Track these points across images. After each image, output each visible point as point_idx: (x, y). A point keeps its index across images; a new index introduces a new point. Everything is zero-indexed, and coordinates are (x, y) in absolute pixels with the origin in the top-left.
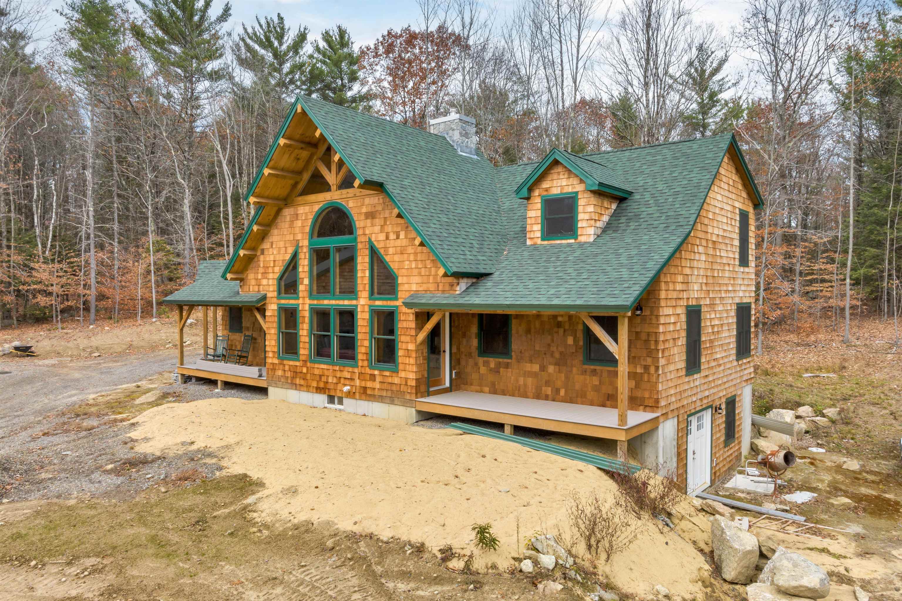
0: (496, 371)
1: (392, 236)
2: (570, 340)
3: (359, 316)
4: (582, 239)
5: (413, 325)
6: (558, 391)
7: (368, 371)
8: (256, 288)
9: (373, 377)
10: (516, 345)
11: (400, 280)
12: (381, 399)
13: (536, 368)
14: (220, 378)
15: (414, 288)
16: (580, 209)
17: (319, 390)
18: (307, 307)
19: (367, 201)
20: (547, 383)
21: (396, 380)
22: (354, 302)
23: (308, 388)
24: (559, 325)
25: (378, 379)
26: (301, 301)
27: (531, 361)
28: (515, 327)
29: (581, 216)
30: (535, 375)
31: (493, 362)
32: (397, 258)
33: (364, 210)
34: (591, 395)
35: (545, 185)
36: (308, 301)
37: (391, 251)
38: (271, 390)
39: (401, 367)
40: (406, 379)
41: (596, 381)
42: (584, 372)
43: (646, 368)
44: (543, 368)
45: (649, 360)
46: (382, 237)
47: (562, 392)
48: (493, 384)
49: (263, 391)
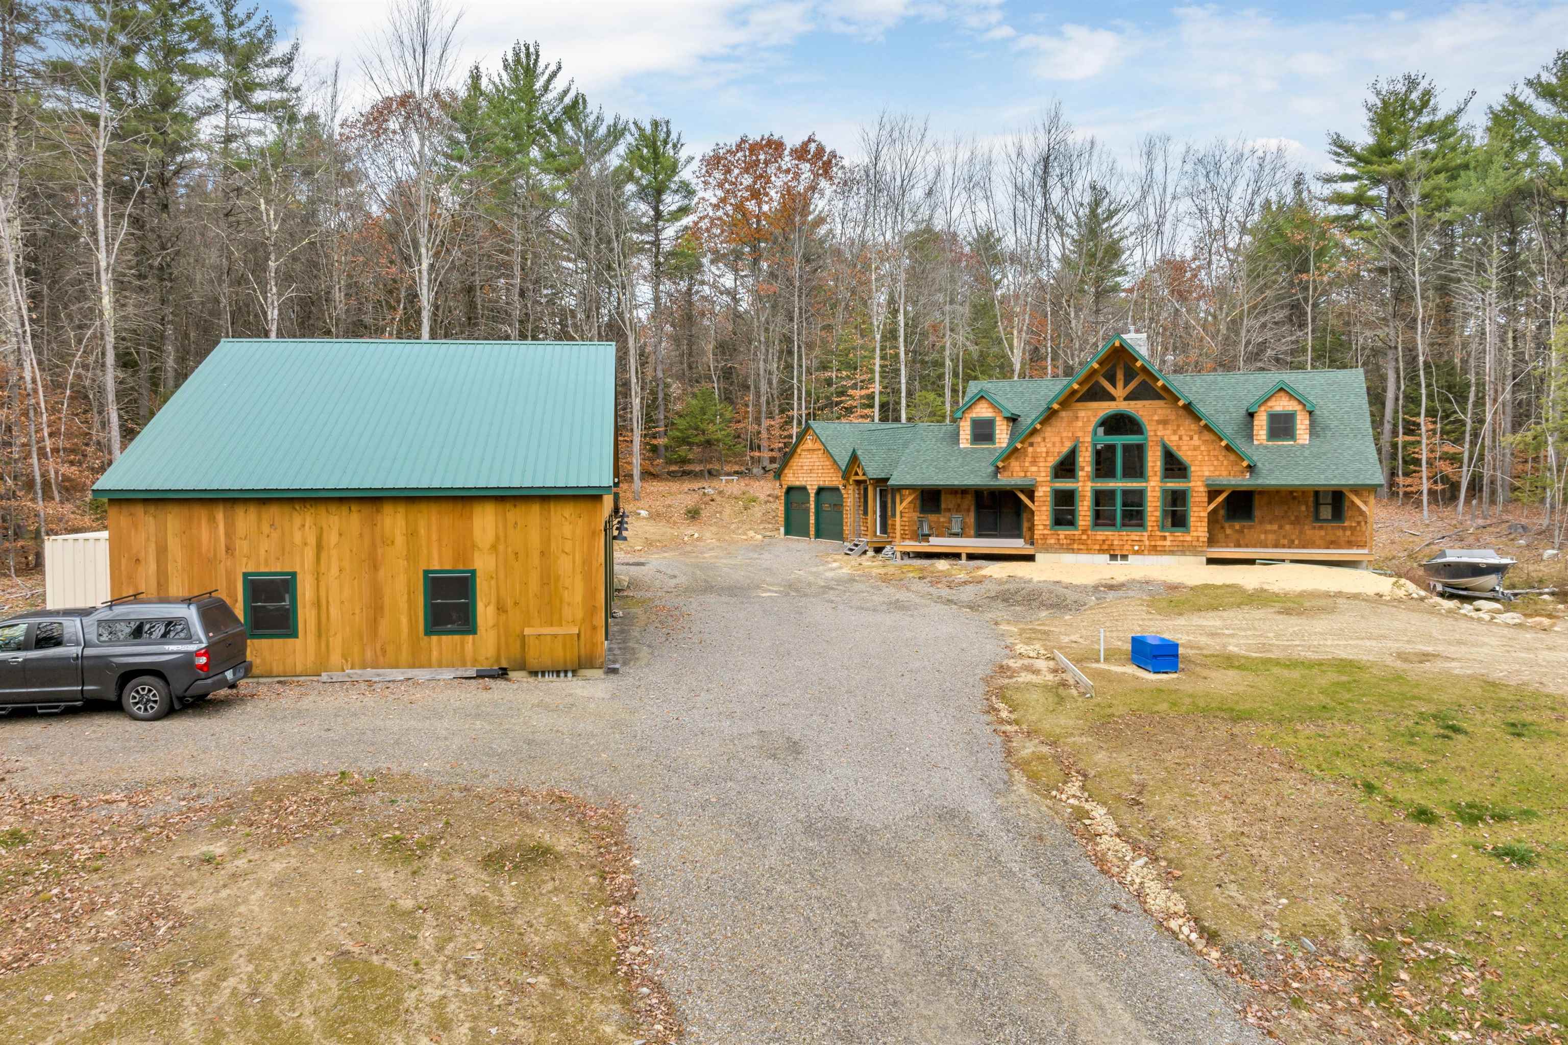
0: (1241, 531)
1: (1185, 438)
2: (1303, 508)
3: (1149, 494)
4: (1300, 442)
5: (1206, 499)
6: (1293, 541)
7: (1158, 533)
8: (1022, 474)
9: (1164, 538)
10: (1257, 513)
11: (1193, 469)
12: (1172, 553)
13: (1275, 527)
14: (964, 552)
15: (1207, 474)
16: (1298, 422)
17: (1101, 551)
18: (1089, 489)
19: (1160, 412)
20: (1284, 537)
21: (1189, 538)
22: (1144, 484)
23: (1089, 551)
24: (1294, 498)
25: (1169, 538)
26: (1080, 484)
27: (1270, 523)
28: (1257, 501)
29: (1298, 427)
30: (1275, 532)
31: (1237, 526)
32: (1189, 453)
33: (1156, 418)
34: (1318, 542)
35: (1270, 404)
36: (1089, 484)
37: (1184, 448)
38: (1039, 557)
39: (1192, 529)
40: (1198, 537)
41: (1323, 533)
42: (1314, 528)
43: (1359, 523)
44: (1281, 527)
45: (1361, 518)
46: (1175, 438)
47: (1296, 542)
48: (1238, 541)
49: (1030, 558)
